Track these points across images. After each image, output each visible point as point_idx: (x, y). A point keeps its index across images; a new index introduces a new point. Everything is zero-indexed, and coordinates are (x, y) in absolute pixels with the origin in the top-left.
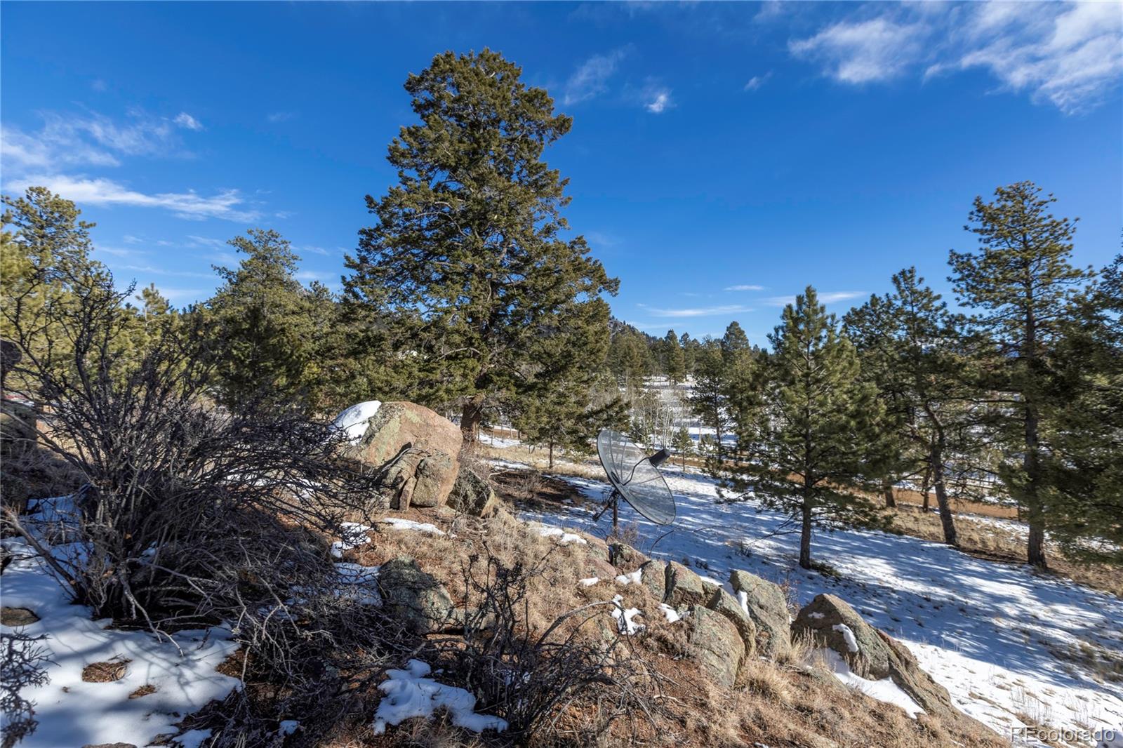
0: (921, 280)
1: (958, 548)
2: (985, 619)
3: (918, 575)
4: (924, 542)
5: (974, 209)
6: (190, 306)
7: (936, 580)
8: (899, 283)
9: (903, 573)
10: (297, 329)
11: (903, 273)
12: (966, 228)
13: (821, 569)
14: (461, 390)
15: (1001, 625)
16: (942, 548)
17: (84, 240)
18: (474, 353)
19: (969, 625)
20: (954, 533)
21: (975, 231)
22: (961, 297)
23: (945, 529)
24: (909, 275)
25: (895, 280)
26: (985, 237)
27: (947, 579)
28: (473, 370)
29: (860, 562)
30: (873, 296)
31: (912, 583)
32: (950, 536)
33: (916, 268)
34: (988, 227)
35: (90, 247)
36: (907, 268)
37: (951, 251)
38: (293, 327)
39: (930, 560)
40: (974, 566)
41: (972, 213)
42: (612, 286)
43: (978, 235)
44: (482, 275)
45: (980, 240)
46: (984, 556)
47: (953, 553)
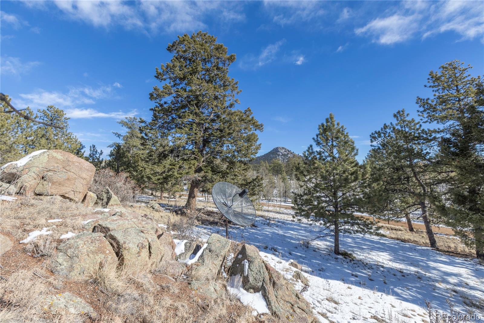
0: (408, 115)
1: (438, 249)
2: (433, 283)
3: (404, 261)
4: (418, 246)
5: (430, 77)
6: (93, 145)
7: (414, 263)
8: (397, 117)
9: (395, 260)
10: (142, 156)
11: (399, 112)
12: (425, 86)
13: (345, 255)
14: (187, 173)
15: (440, 286)
16: (427, 249)
17: (66, 125)
18: (195, 157)
19: (418, 285)
20: (435, 241)
21: (430, 87)
22: (423, 118)
23: (430, 240)
24: (401, 113)
25: (395, 116)
26: (435, 89)
27: (421, 263)
28: (194, 165)
29: (374, 253)
30: (385, 124)
31: (398, 264)
32: (433, 243)
33: (405, 109)
34: (436, 84)
35: (68, 127)
36: (401, 110)
37: (418, 97)
38: (141, 155)
39: (417, 254)
40: (443, 258)
41: (429, 79)
42: (259, 127)
43: (432, 89)
44: (199, 124)
45: (433, 91)
46: (451, 254)
47: (433, 252)
